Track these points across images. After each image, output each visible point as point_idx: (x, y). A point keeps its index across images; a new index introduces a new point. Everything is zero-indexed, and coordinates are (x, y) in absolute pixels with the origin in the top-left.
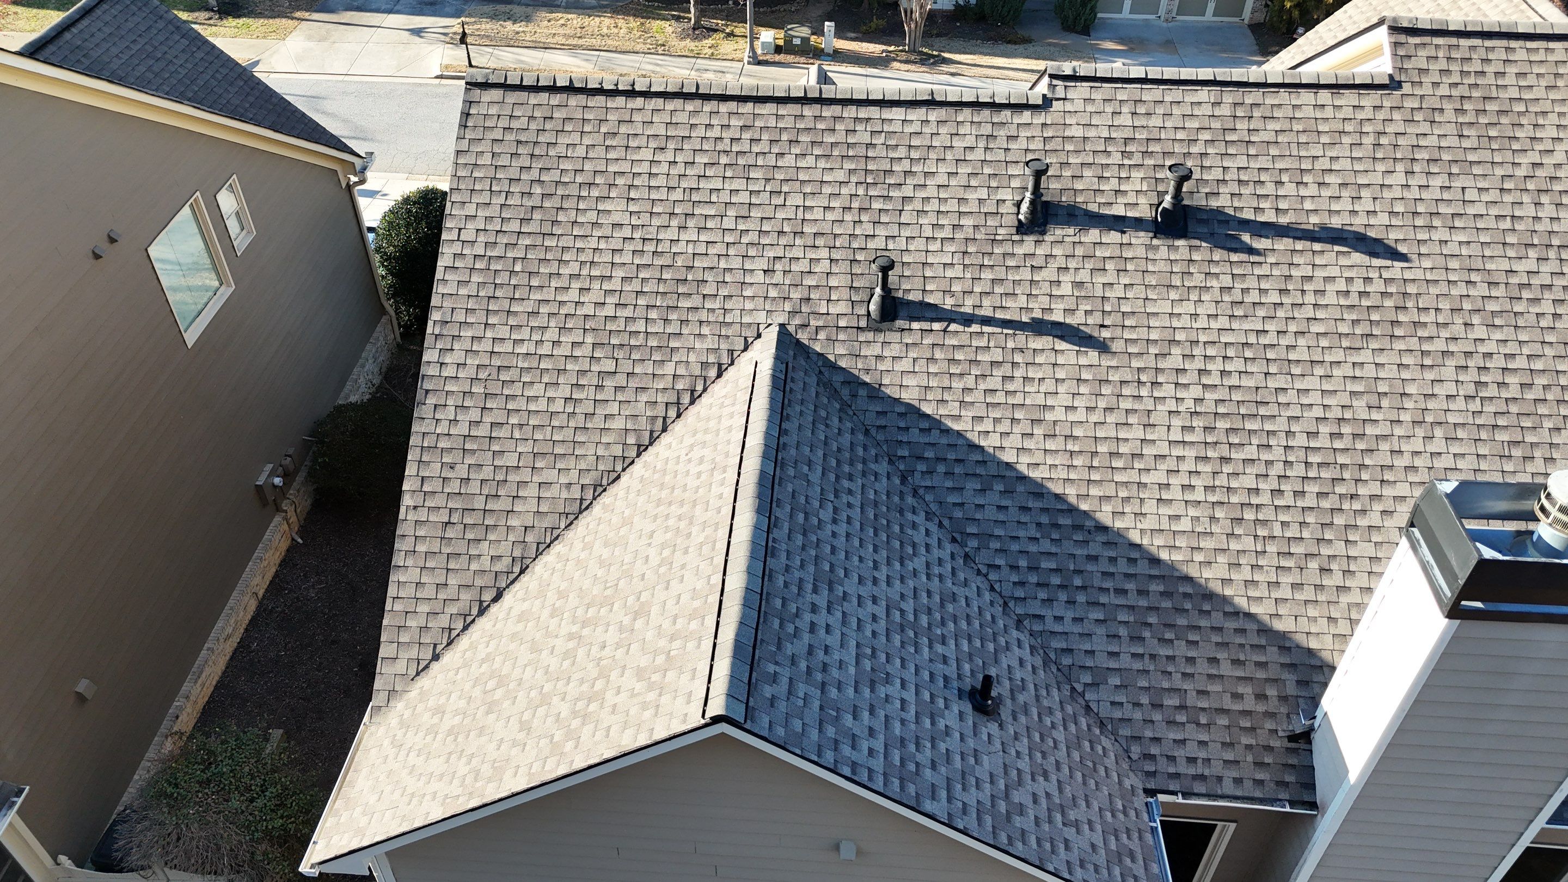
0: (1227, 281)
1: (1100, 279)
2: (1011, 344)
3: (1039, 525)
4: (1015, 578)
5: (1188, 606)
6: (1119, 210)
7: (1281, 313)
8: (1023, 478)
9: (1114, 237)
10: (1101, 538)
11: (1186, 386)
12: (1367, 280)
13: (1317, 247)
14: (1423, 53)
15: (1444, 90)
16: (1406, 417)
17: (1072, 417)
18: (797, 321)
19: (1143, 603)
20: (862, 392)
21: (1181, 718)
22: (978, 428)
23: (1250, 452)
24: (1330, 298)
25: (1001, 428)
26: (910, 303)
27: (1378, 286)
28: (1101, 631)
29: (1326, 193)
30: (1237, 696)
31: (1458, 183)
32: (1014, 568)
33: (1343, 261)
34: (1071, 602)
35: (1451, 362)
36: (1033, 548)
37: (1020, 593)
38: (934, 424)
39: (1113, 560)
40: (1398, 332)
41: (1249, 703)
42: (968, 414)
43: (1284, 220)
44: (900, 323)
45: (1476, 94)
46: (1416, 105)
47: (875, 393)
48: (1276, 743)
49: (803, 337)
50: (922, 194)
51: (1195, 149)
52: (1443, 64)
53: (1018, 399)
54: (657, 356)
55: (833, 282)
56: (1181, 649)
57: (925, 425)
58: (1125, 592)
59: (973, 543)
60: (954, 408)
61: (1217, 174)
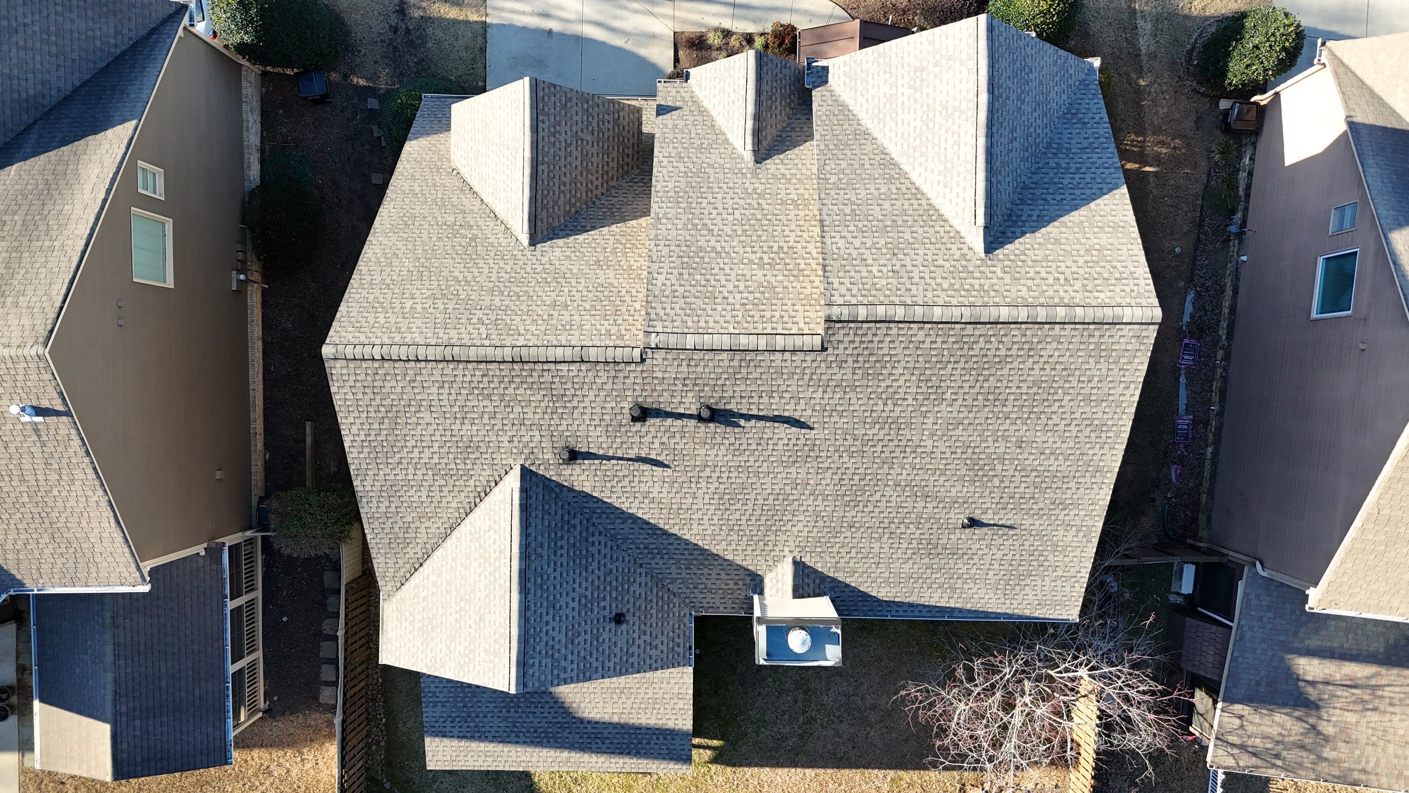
0: (732, 440)
1: (672, 441)
2: (632, 468)
3: (648, 534)
4: (638, 551)
6: (681, 410)
7: (756, 453)
8: (640, 518)
9: (679, 422)
10: (673, 538)
11: (712, 483)
12: (798, 439)
13: (776, 425)
14: (842, 332)
15: (849, 352)
16: (807, 492)
17: (661, 495)
18: (528, 462)
19: (691, 557)
20: (564, 489)
21: (705, 591)
22: (619, 501)
23: (739, 506)
24: (780, 447)
25: (629, 500)
26: (582, 453)
27: (803, 441)
28: (674, 566)
29: (783, 401)
30: (727, 584)
31: (848, 396)
32: (639, 548)
33: (788, 431)
34: (662, 558)
35: (830, 471)
36: (646, 541)
37: (641, 556)
38: (598, 500)
39: (679, 544)
40: (809, 460)
41: (732, 586)
42: (614, 496)
43: (761, 414)
44: (578, 461)
45: (866, 352)
46: (834, 359)
47: (571, 490)
48: (739, 597)
49: (533, 468)
50: (582, 405)
51: (719, 382)
52: (851, 337)
53: (637, 489)
54: (464, 478)
55: (543, 445)
56: (706, 571)
57: (594, 501)
58: (684, 554)
59: (620, 542)
60: (608, 493)
61: (730, 393)
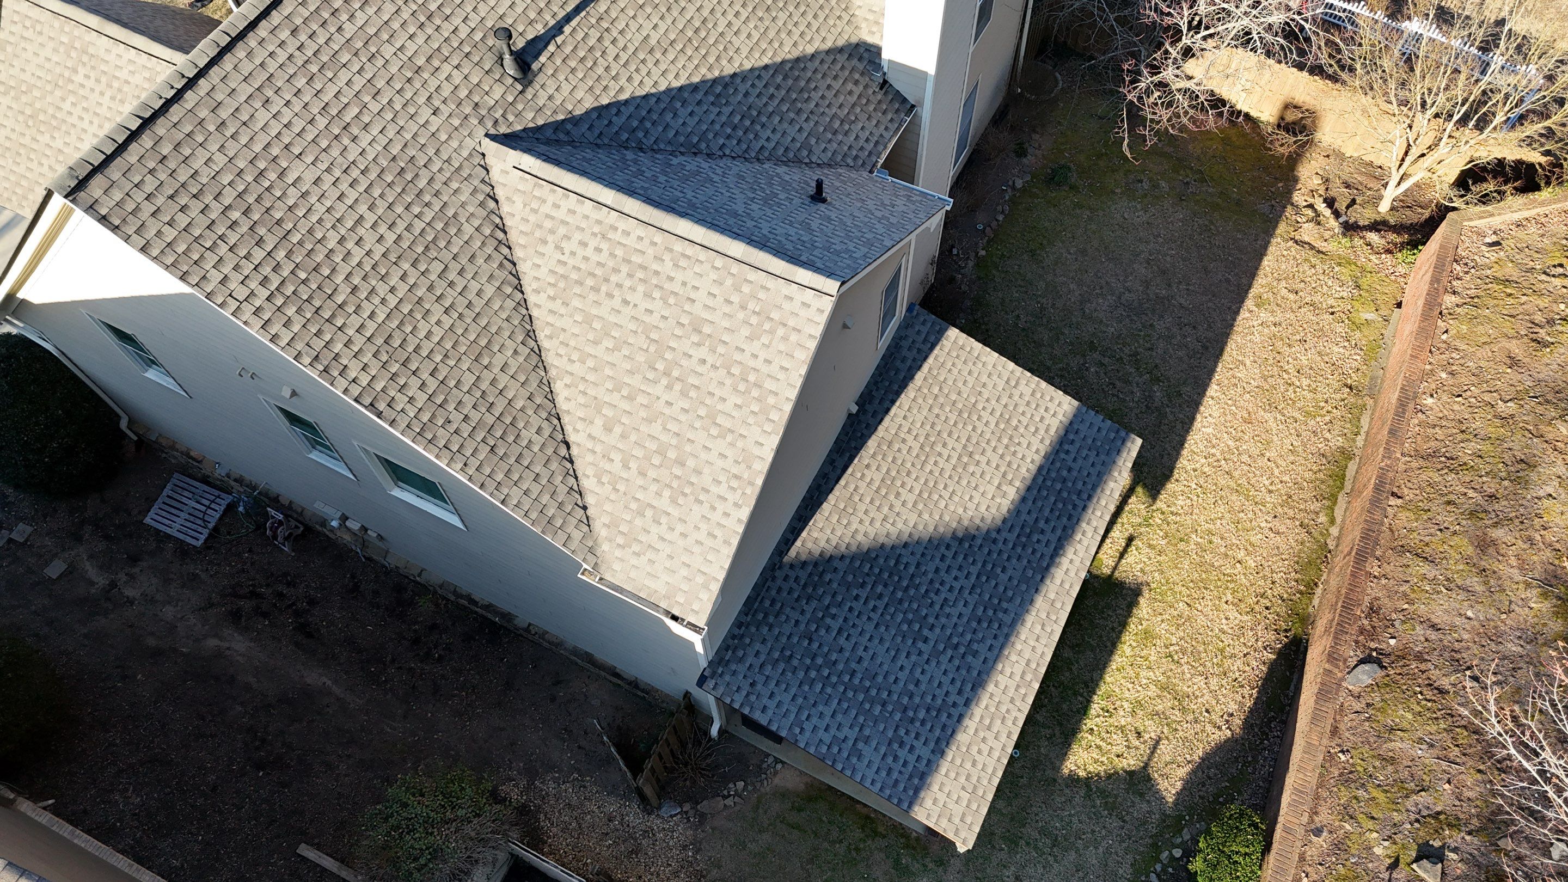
2: (593, 21)
4: (734, 142)
5: (797, 73)
8: (681, 89)
10: (738, 80)
17: (661, 31)
18: (489, 124)
19: (783, 92)
20: (569, 126)
21: (847, 127)
22: (636, 84)
25: (644, 72)
26: (525, 49)
30: (850, 93)
32: (729, 137)
34: (763, 126)
36: (724, 118)
37: (744, 146)
38: (617, 107)
41: (856, 91)
42: (622, 82)
44: (535, 66)
47: (574, 121)
48: (879, 97)
53: (631, 48)
54: (453, 231)
55: (475, 80)
56: (816, 96)
57: (614, 111)
58: (773, 95)
59: (703, 146)
60: (614, 86)
